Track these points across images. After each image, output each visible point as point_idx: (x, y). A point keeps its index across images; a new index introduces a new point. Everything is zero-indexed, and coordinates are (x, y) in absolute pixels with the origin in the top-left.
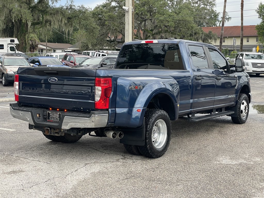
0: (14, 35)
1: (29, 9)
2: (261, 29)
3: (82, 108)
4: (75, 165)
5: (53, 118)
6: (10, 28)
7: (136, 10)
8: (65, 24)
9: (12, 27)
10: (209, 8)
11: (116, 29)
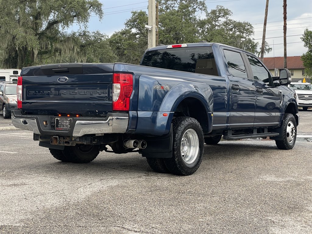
0: (18, 66)
1: (36, 35)
2: (308, 59)
3: (97, 111)
4: (89, 180)
5: (63, 125)
6: (13, 58)
7: (160, 36)
8: (78, 53)
9: (15, 56)
10: (245, 36)
11: (137, 59)
